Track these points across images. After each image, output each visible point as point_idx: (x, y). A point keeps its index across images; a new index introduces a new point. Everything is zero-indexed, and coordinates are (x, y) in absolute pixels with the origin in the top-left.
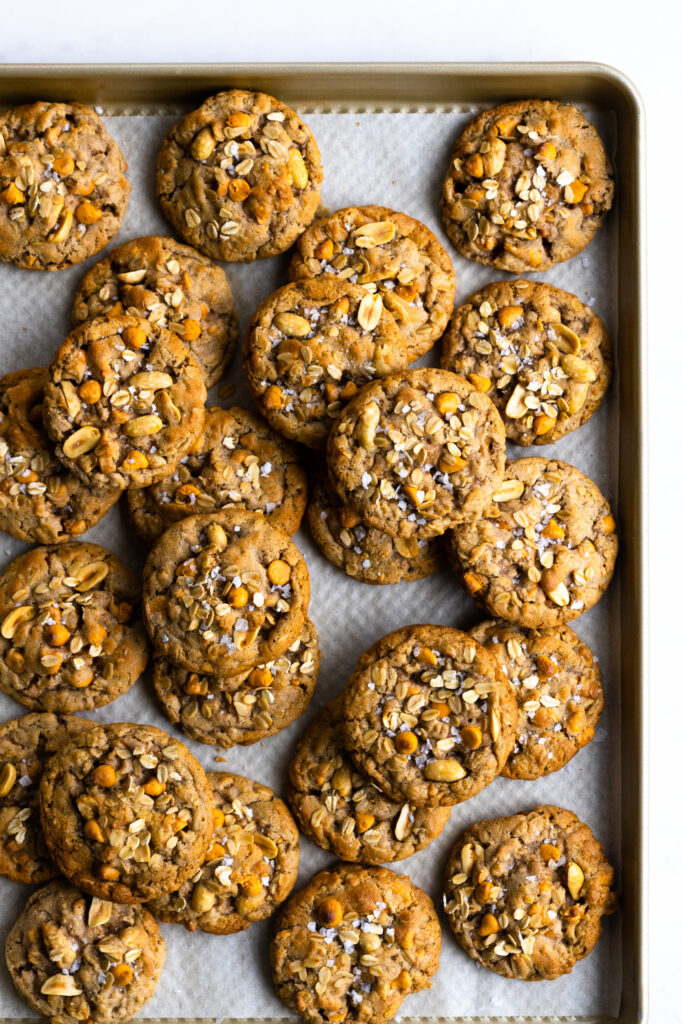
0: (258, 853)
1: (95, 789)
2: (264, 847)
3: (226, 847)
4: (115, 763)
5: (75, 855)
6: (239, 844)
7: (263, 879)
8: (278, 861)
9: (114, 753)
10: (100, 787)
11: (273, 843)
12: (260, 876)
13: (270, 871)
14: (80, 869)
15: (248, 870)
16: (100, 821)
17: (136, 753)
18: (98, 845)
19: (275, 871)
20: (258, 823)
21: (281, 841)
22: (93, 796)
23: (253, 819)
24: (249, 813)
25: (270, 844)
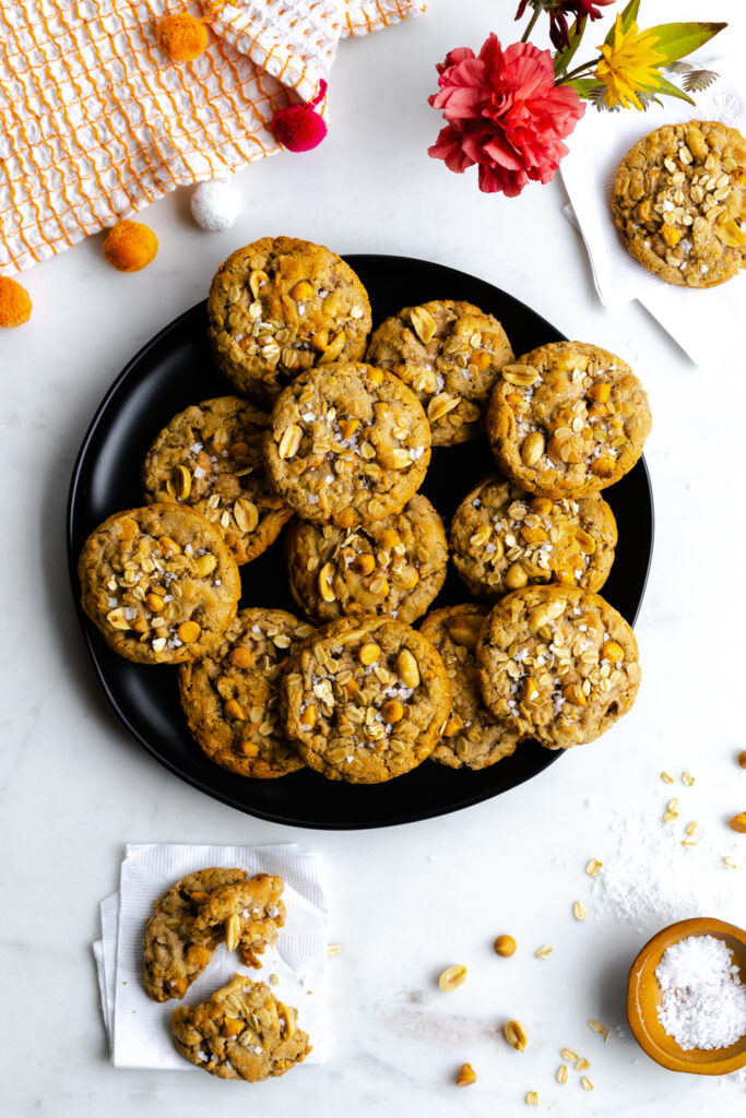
0: (576, 546)
1: (233, 670)
2: (583, 542)
3: (549, 533)
4: (249, 645)
5: (216, 734)
6: (561, 534)
7: (576, 571)
8: (593, 558)
9: (249, 635)
10: (237, 669)
11: (593, 541)
12: (575, 568)
13: (585, 567)
14: (220, 747)
15: (564, 560)
16: (240, 699)
17: (270, 634)
18: (238, 723)
19: (589, 567)
20: (582, 519)
21: (600, 540)
22: (231, 677)
23: (578, 514)
24: (576, 508)
25: (589, 541)
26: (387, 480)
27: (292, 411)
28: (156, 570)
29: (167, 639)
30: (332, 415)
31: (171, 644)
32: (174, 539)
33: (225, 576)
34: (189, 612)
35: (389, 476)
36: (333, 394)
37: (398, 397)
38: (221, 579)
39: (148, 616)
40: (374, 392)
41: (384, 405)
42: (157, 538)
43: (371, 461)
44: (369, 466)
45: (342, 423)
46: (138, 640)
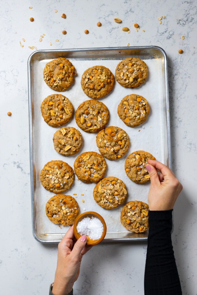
4: (89, 86)
9: (87, 87)
10: (94, 87)
16: (100, 84)
18: (105, 83)
22: (96, 87)
26: (143, 157)
27: (143, 180)
28: (131, 111)
29: (143, 103)
30: (139, 173)
31: (143, 102)
32: (124, 111)
33: (126, 99)
34: (135, 101)
35: (142, 157)
36: (135, 175)
37: (128, 164)
38: (127, 99)
39: (140, 108)
40: (130, 169)
41: (131, 166)
42: (126, 114)
43: (142, 161)
44: (143, 161)
45: (139, 171)
46: (145, 108)
